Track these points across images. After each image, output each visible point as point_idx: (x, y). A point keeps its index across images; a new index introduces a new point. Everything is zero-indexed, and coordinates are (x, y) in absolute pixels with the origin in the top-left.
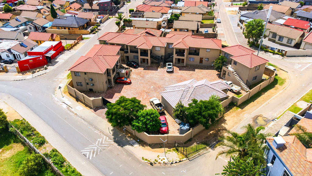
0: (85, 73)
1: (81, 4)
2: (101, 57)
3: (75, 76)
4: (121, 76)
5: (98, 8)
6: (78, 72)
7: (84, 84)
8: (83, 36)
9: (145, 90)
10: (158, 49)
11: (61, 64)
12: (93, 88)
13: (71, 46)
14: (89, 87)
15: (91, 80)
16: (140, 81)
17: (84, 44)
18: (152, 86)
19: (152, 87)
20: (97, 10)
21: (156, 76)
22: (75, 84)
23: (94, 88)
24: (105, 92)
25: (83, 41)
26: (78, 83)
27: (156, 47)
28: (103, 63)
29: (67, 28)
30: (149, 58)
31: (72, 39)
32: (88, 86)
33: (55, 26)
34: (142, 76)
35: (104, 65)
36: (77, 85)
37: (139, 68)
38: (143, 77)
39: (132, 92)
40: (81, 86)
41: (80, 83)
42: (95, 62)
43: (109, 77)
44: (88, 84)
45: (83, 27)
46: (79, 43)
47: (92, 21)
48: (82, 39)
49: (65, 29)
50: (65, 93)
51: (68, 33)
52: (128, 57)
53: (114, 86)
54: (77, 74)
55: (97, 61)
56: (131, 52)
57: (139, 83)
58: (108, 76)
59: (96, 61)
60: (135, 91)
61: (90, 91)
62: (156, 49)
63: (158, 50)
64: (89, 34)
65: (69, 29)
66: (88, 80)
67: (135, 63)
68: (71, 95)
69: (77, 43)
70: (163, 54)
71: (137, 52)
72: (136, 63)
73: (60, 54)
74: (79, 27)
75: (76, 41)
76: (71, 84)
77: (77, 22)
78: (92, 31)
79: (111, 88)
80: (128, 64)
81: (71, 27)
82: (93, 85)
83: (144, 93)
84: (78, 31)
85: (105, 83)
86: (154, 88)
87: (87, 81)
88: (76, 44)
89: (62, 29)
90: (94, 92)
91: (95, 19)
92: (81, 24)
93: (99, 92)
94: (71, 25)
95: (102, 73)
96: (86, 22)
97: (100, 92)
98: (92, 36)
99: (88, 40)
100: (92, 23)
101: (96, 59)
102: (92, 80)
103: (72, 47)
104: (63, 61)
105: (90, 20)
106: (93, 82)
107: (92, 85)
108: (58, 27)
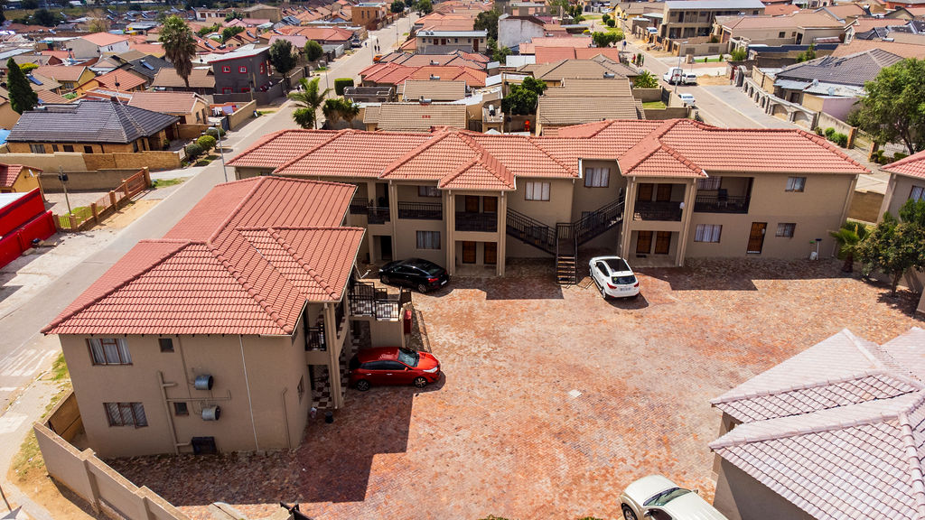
0: (166, 343)
1: (143, 76)
2: (263, 239)
3: (96, 362)
4: (377, 339)
5: (211, 82)
6: (115, 340)
7: (157, 414)
8: (153, 176)
9: (541, 414)
10: (536, 192)
11: (28, 297)
12: (218, 433)
13: (94, 213)
14: (191, 427)
15: (204, 383)
16: (487, 362)
17: (155, 206)
18: (570, 387)
19: (575, 394)
20: (207, 91)
21: (565, 328)
22: (94, 419)
23: (225, 436)
24: (299, 455)
25: (152, 194)
26: (116, 409)
27: (529, 186)
28: (275, 275)
29: (82, 146)
30: (499, 237)
31: (99, 187)
32: (181, 421)
33: (22, 142)
34: (487, 335)
35: (282, 280)
36: (113, 423)
37: (455, 292)
38: (493, 337)
39: (465, 434)
40: (140, 423)
41: (132, 405)
42: (227, 269)
43: (317, 357)
44: (181, 408)
45: (152, 142)
46: (133, 203)
47: (191, 121)
48: (150, 186)
49: (69, 148)
50: (23, 480)
51: (83, 167)
52: (385, 243)
53: (342, 406)
54: (111, 350)
55: (242, 264)
56: (404, 214)
57: (484, 373)
58: (308, 348)
59: (233, 262)
60: (488, 431)
61: (197, 453)
62: (529, 197)
63: (537, 197)
64: (182, 166)
65: (88, 150)
66: (182, 381)
67: (430, 265)
68: (65, 490)
69: (125, 202)
70: (566, 216)
71: (437, 215)
72: (435, 266)
73: (32, 249)
74: (135, 142)
75: (119, 196)
76: (68, 422)
77: (126, 123)
78: (192, 158)
79: (329, 420)
80: (395, 275)
81: (99, 143)
82: (218, 414)
83: (544, 435)
84: (129, 159)
85: (293, 394)
86: (586, 397)
87: (179, 395)
88: (115, 208)
89: (56, 149)
90: (221, 456)
91: (201, 116)
92: (142, 131)
93: (253, 457)
94: (99, 133)
95: (277, 332)
96: (163, 123)
97: (261, 452)
98: (192, 172)
99: (175, 189)
100: (189, 128)
101: (231, 251)
102: (211, 381)
103: (96, 218)
104: (44, 281)
105: (183, 119)
106: (218, 393)
107: (211, 413)
108: (38, 145)
